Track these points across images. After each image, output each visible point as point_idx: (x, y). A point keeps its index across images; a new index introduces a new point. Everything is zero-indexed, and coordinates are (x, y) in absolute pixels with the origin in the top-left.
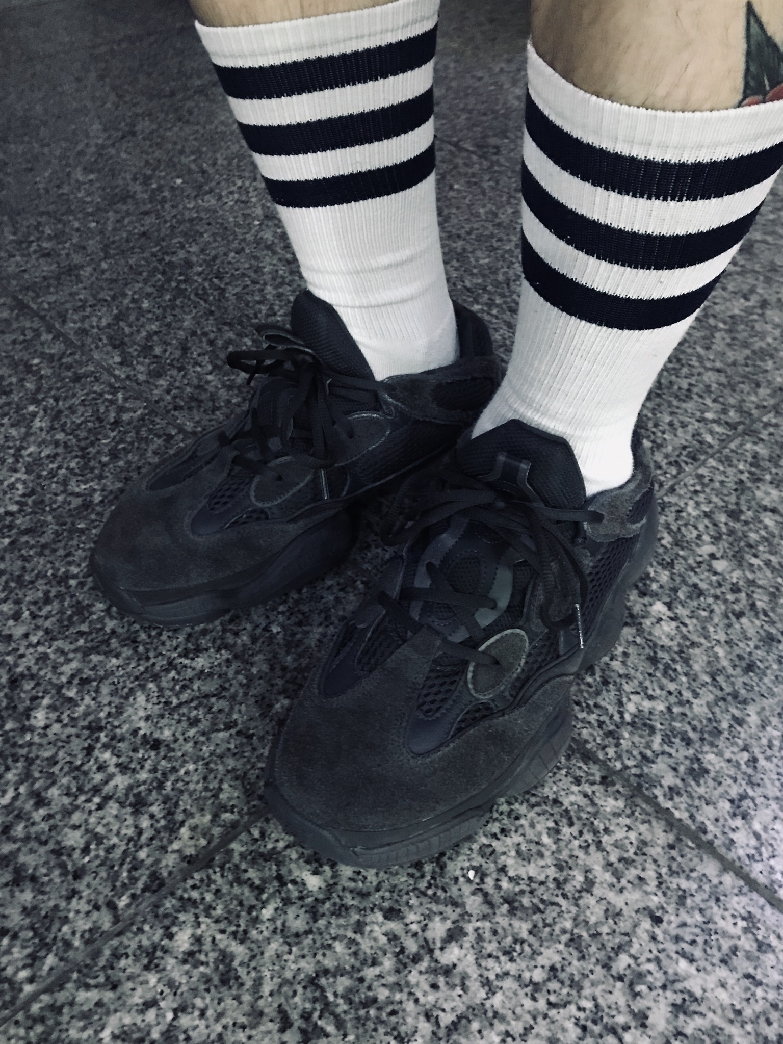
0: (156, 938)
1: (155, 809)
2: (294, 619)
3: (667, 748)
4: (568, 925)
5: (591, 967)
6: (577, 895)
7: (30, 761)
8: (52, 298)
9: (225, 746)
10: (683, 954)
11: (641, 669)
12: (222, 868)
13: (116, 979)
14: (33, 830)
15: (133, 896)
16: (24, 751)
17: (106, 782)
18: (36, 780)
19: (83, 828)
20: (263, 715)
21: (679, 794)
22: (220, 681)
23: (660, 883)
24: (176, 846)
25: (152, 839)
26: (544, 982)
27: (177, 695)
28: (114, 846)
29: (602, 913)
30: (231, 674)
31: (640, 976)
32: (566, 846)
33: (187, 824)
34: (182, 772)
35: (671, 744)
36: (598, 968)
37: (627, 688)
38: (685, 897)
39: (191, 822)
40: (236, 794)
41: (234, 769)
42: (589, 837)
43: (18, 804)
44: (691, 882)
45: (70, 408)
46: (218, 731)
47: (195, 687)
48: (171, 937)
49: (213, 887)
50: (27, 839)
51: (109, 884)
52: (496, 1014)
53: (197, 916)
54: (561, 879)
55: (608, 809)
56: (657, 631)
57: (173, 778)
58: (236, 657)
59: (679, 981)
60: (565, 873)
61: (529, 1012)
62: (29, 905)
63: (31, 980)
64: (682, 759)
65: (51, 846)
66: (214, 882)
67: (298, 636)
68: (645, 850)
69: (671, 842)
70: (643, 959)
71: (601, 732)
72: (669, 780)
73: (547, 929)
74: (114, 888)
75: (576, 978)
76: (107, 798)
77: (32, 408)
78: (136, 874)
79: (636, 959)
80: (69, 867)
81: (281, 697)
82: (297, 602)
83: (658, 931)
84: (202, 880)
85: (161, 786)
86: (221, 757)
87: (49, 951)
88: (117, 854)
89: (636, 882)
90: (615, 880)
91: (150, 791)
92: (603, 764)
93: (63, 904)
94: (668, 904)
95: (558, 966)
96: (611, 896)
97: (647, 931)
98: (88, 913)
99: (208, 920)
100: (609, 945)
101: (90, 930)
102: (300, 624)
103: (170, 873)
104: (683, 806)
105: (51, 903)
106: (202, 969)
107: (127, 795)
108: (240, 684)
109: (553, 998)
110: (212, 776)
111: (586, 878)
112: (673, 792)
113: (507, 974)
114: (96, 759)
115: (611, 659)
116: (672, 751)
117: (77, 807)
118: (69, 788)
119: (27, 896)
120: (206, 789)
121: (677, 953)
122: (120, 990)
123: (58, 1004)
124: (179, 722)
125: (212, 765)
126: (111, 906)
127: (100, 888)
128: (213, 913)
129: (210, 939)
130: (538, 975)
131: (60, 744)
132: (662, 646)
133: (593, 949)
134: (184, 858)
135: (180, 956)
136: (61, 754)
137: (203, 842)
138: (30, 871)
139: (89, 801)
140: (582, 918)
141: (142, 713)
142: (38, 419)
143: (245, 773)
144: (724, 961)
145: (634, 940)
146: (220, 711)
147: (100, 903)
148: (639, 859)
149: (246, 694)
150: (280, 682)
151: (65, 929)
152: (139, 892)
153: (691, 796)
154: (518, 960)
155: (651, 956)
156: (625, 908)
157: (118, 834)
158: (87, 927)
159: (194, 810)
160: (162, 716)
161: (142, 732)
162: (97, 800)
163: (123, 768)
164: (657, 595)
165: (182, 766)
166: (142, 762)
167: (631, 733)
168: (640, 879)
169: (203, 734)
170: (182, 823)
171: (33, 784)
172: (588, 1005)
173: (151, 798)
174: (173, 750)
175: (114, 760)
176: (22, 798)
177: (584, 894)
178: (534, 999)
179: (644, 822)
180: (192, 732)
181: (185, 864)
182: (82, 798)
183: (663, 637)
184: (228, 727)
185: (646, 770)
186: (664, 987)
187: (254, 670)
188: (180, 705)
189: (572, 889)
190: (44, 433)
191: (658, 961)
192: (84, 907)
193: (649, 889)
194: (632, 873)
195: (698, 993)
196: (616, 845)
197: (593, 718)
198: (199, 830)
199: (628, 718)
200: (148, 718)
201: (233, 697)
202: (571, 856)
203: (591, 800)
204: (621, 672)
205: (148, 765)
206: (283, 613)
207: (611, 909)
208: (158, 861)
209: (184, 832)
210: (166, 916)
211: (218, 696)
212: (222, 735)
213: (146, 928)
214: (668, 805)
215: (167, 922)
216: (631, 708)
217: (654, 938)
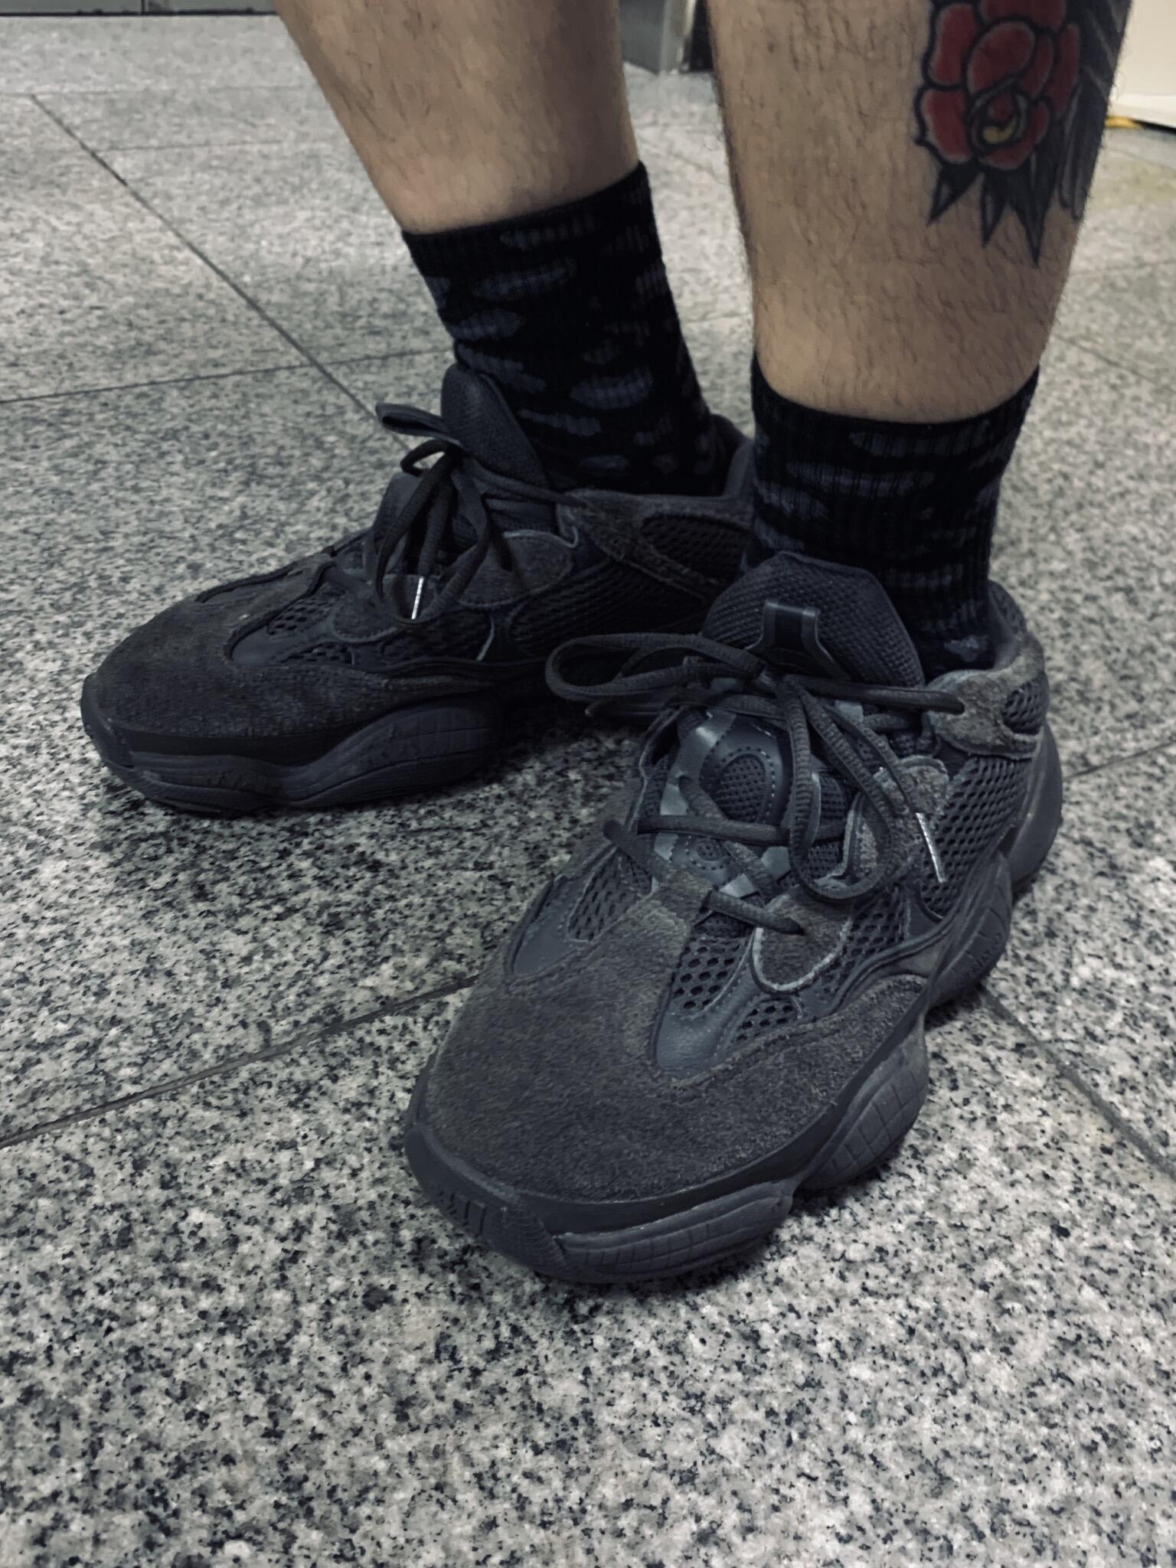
0: (314, 1076)
1: (352, 936)
2: (602, 771)
3: (1128, 1031)
4: (919, 1204)
5: (942, 1262)
6: (941, 1173)
7: (201, 850)
8: (369, 378)
9: (469, 887)
10: (1092, 1282)
11: (1111, 930)
12: (427, 1020)
13: (247, 1107)
14: (183, 924)
15: (296, 1024)
16: (197, 838)
17: (296, 893)
18: (203, 870)
19: (249, 936)
20: (532, 865)
21: (1133, 1088)
22: (481, 817)
23: (1076, 1191)
24: (369, 982)
25: (340, 967)
26: (864, 1262)
27: (419, 820)
28: (285, 964)
29: (976, 1203)
30: (499, 812)
31: (1017, 1292)
32: (941, 1110)
33: (392, 962)
34: (404, 902)
35: (1136, 1027)
36: (953, 1266)
37: (1082, 947)
38: (1113, 1216)
39: (397, 960)
40: (470, 943)
41: (474, 915)
42: (979, 1109)
43: (171, 891)
44: (1128, 1200)
45: (362, 494)
46: (466, 869)
47: (447, 815)
48: (335, 1079)
49: (408, 1037)
50: (175, 930)
51: (268, 1003)
52: (778, 1281)
53: (376, 1065)
54: (922, 1148)
55: (1017, 1083)
56: (1148, 892)
57: (387, 906)
58: (511, 795)
59: (1077, 1312)
60: (929, 1143)
61: (831, 1291)
62: (155, 1001)
63: (135, 1081)
64: (1150, 1049)
65: (202, 944)
66: (412, 1032)
67: (604, 790)
68: (1064, 1145)
69: (1108, 1145)
70: (1025, 1272)
71: (1028, 990)
72: (1123, 1068)
73: (885, 1202)
74: (274, 1008)
75: (914, 1270)
76: (291, 911)
77: (311, 485)
78: (309, 1001)
79: (1015, 1270)
80: (220, 973)
81: (562, 851)
82: (611, 753)
83: (1059, 1246)
84: (395, 1027)
85: (368, 912)
86: (460, 898)
87: (169, 1055)
88: (289, 972)
89: (1041, 1178)
90: (1006, 1169)
91: (353, 915)
92: (1024, 1029)
93: (200, 1010)
94: (1084, 1217)
95: (891, 1250)
96: (996, 1187)
97: (1042, 1242)
98: (230, 1028)
99: (391, 1073)
100: (976, 1244)
101: (228, 1047)
102: (610, 777)
103: (353, 1010)
104: (1137, 1105)
105: (185, 1006)
106: (367, 1124)
107: (319, 913)
108: (510, 826)
109: (871, 1284)
110: (442, 916)
111: (961, 1157)
112: (1125, 1085)
113: (810, 1239)
114: (290, 866)
115: (1068, 909)
116: (1138, 1038)
117: (249, 911)
118: (244, 888)
119: (157, 991)
120: (430, 928)
121: (1083, 1278)
122: (248, 1120)
123: (164, 1114)
124: (414, 848)
125: (445, 904)
126: (264, 1027)
127: (256, 1005)
128: (400, 1066)
129: (386, 1094)
130: (855, 1253)
131: (245, 839)
132: (1152, 911)
133: (951, 1241)
134: (378, 998)
135: (342, 1104)
136: (243, 850)
137: (409, 986)
138: (167, 965)
139: (267, 907)
140: (943, 1201)
141: (366, 829)
142: (316, 498)
143: (489, 924)
144: (1156, 1307)
145: (1018, 1246)
146: (473, 848)
147: (250, 1020)
148: (1052, 1154)
149: (514, 838)
150: (565, 835)
151: (196, 1037)
152: (304, 1020)
153: (1153, 1096)
154: (831, 1228)
155: (1039, 1272)
156: (1012, 1205)
157: (295, 951)
158: (225, 1043)
159: (406, 947)
160: (393, 838)
161: (360, 849)
162: (278, 909)
163: (324, 882)
164: (1159, 849)
165: (404, 896)
166: (350, 882)
167: (1077, 1002)
168: (1047, 1176)
169: (444, 868)
170: (386, 959)
171: (198, 874)
172: (926, 1305)
173: (351, 923)
174: (397, 877)
175: (315, 871)
176: (178, 887)
177: (953, 1174)
178: (842, 1277)
179: (1070, 1111)
180: (428, 863)
181: (377, 1006)
182: (260, 903)
183: (1157, 900)
184: (478, 867)
185: (1089, 1049)
186: (1051, 1314)
187: (532, 815)
188: (420, 831)
189: (936, 1165)
190: (320, 515)
191: (1049, 1281)
192: (227, 1019)
193: (1057, 1192)
194: (1037, 1167)
195: (1105, 1334)
196: (1018, 1127)
197: (1021, 971)
198: (408, 971)
199: (1075, 982)
200: (372, 836)
201: (497, 838)
202: (945, 1126)
203: (993, 1067)
204: (1079, 927)
205: (357, 887)
206: (589, 761)
207: (990, 1202)
208: (340, 993)
209: (387, 969)
210: (334, 1055)
211: (476, 832)
212: (468, 874)
213: (304, 1061)
214: (1116, 1099)
215: (333, 1062)
216: (1085, 972)
217: (1050, 1252)
